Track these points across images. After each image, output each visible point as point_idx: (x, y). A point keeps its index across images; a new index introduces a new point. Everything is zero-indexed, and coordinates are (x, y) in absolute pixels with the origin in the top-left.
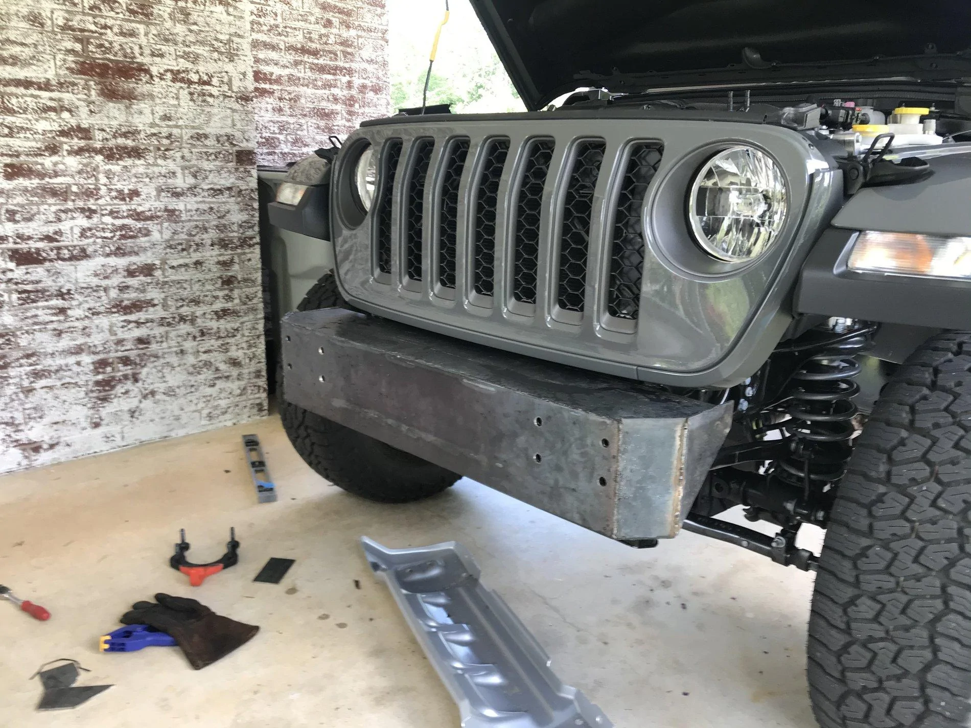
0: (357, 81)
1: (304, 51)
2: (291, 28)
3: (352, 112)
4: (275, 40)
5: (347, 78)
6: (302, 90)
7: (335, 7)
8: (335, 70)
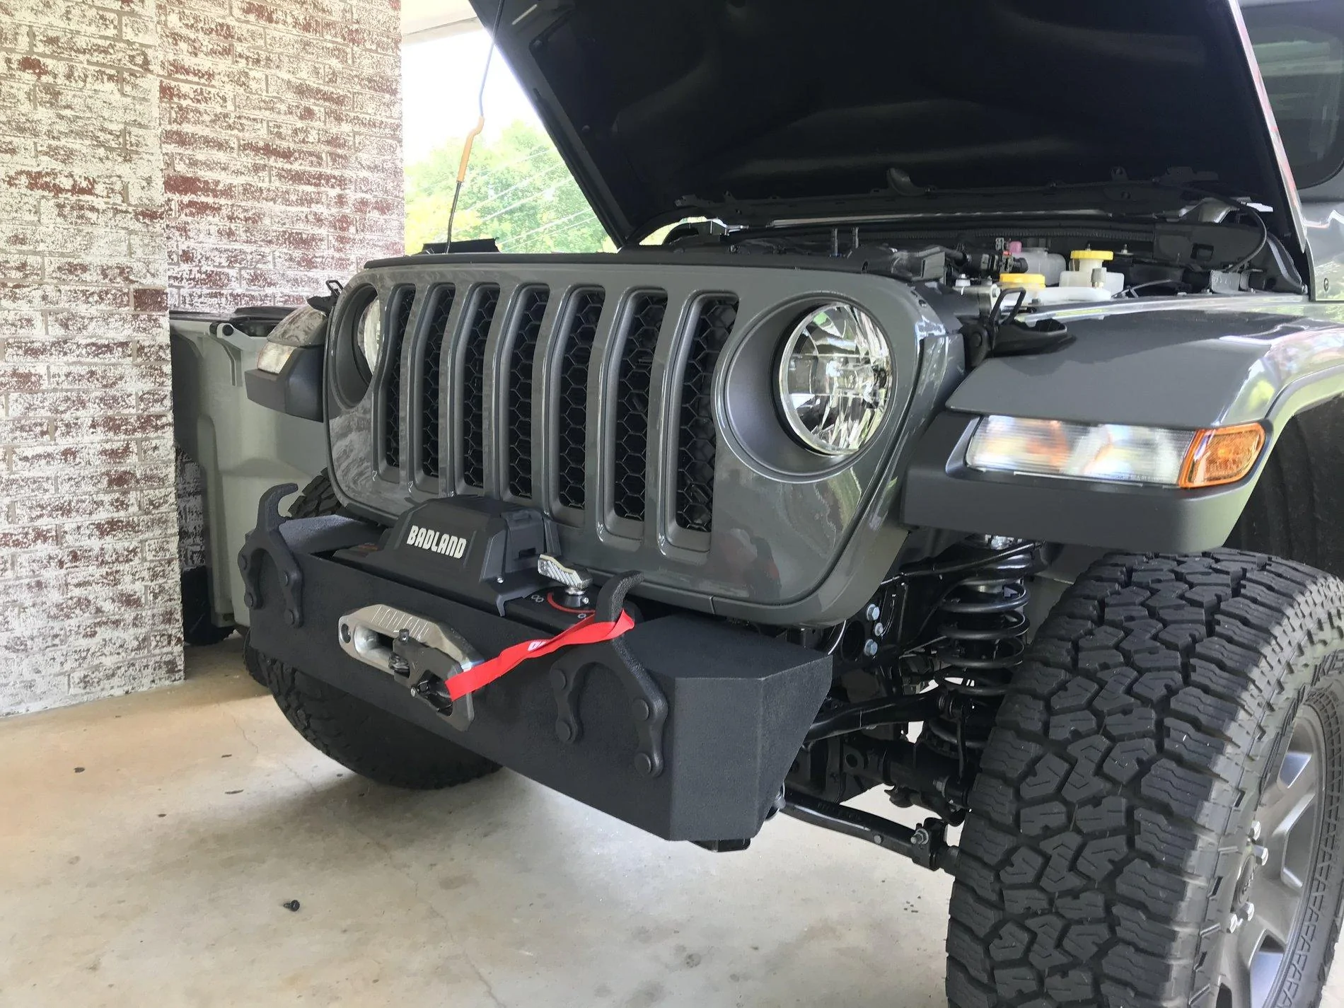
0: (352, 195)
1: (268, 150)
2: (248, 119)
3: (344, 237)
4: (223, 135)
5: (337, 191)
6: (266, 206)
7: (319, 91)
8: (318, 179)
